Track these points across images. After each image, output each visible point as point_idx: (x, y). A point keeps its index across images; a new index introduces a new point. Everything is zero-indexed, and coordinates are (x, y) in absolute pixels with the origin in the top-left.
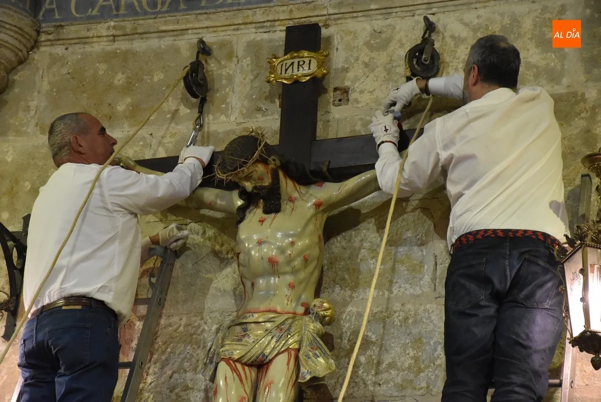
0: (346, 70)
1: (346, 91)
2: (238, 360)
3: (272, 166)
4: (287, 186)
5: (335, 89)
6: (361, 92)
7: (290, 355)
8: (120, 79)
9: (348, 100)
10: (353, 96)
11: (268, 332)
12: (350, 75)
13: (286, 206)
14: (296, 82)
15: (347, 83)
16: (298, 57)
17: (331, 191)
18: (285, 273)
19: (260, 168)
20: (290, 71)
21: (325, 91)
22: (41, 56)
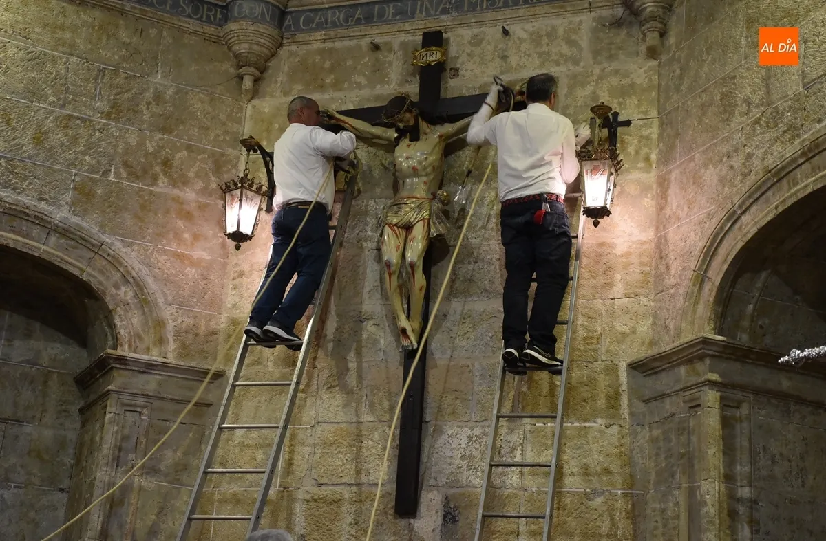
0: (458, 58)
1: (457, 70)
2: (395, 225)
3: (414, 114)
4: (423, 126)
5: (451, 69)
6: (466, 71)
7: (425, 222)
8: (328, 64)
9: (458, 75)
10: (461, 73)
11: (412, 209)
12: (460, 61)
13: (422, 137)
14: (429, 65)
15: (458, 66)
16: (430, 50)
17: (449, 128)
18: (422, 176)
19: (408, 115)
20: (425, 58)
21: (446, 70)
22: (283, 52)
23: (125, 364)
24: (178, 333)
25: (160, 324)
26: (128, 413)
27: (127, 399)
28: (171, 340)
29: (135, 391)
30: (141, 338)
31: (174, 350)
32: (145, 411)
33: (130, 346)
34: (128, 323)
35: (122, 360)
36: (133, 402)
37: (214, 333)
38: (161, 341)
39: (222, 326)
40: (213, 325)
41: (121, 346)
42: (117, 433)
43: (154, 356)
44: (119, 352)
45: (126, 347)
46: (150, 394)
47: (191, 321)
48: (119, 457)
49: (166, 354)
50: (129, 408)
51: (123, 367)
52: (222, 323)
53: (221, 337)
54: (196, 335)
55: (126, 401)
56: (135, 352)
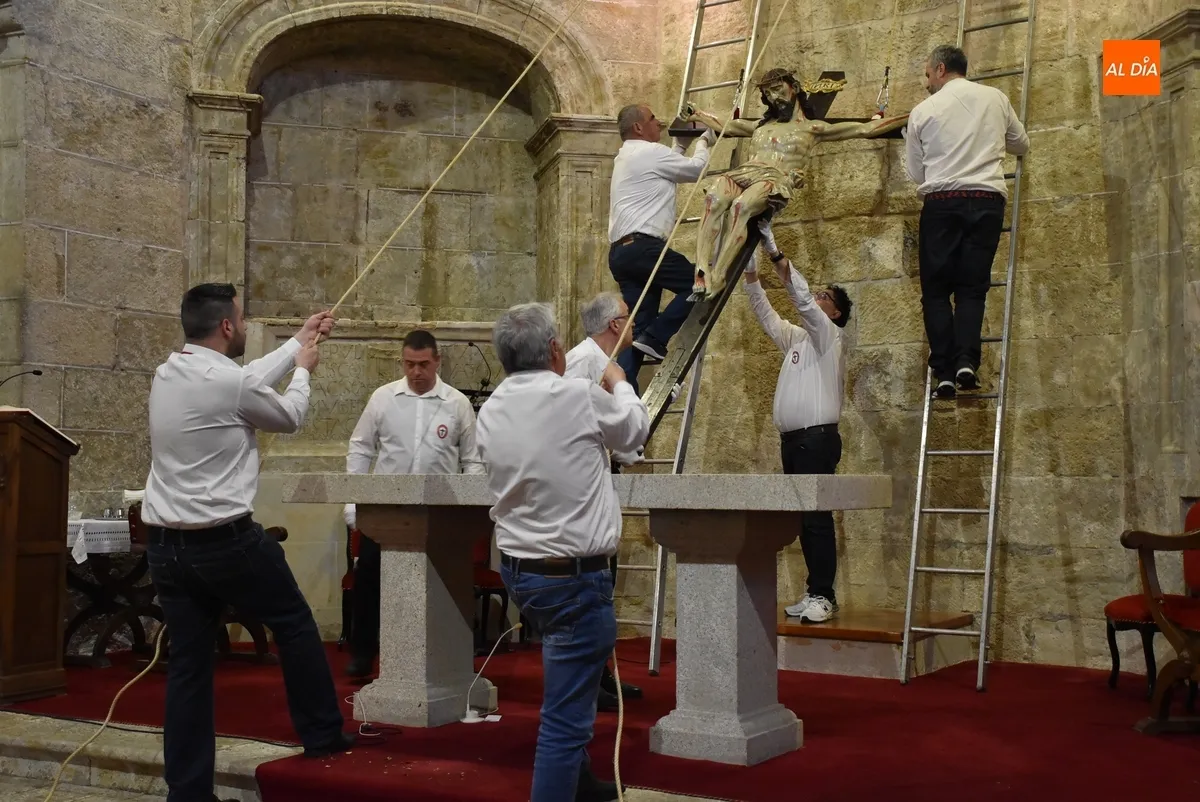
23: (570, 126)
24: (617, 88)
25: (598, 81)
26: (579, 174)
27: (578, 161)
28: (611, 96)
29: (583, 152)
30: (582, 99)
31: (615, 106)
32: (595, 170)
33: (572, 107)
34: (567, 83)
35: (567, 122)
36: (583, 163)
37: (652, 84)
38: (601, 98)
39: (659, 76)
40: (650, 75)
41: (564, 107)
42: (572, 194)
43: (596, 115)
44: (564, 114)
45: (569, 109)
46: (598, 153)
47: (628, 74)
48: (577, 218)
49: (608, 111)
50: (581, 170)
51: (568, 128)
52: (658, 73)
53: (660, 88)
54: (635, 88)
55: (576, 163)
56: (578, 113)
